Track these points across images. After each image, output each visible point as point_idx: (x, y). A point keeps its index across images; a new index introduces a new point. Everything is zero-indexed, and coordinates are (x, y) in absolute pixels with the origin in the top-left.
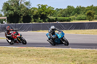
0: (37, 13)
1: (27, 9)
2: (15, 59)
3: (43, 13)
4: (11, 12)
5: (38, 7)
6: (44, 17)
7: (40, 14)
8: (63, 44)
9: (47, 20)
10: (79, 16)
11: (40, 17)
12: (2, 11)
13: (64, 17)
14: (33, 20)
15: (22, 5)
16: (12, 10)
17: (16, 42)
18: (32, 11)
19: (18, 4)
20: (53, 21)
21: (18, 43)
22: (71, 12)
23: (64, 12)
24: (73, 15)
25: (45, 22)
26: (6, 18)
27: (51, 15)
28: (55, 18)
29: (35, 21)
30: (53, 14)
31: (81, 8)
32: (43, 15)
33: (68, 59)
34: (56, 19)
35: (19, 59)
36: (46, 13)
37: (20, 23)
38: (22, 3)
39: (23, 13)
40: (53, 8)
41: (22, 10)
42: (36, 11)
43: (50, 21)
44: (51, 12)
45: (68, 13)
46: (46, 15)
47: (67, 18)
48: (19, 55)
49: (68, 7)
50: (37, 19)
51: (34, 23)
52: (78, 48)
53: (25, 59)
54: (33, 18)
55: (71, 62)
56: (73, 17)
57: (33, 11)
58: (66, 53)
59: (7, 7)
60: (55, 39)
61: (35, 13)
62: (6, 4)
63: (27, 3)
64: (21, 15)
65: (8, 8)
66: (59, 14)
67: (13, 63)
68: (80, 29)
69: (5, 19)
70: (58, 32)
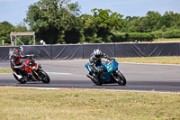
0: (91, 24)
1: (74, 17)
2: (50, 111)
3: (102, 25)
4: (42, 24)
5: (92, 14)
6: (103, 33)
7: (97, 27)
8: (116, 82)
9: (109, 38)
10: (169, 31)
11: (97, 33)
12: (26, 21)
13: (142, 31)
14: (84, 38)
15: (63, 10)
16: (46, 19)
17: (30, 78)
18: (81, 21)
19: (56, 7)
20: (120, 39)
21: (34, 80)
22: (155, 24)
23: (141, 24)
24: (158, 29)
25: (107, 41)
26: (33, 33)
27: (116, 29)
28: (124, 34)
29: (87, 40)
30: (121, 27)
31: (173, 15)
32: (102, 28)
33: (148, 111)
34: (127, 35)
35: (57, 111)
36: (108, 24)
37: (59, 44)
38: (64, 6)
39: (66, 25)
40: (122, 16)
41: (63, 18)
42: (90, 21)
43: (115, 39)
44: (118, 23)
45: (149, 24)
46: (108, 28)
47: (147, 34)
48: (58, 104)
49: (149, 13)
50: (92, 36)
51: (85, 43)
52: (168, 90)
53: (69, 111)
54: (85, 34)
55: (155, 117)
56: (158, 32)
57: (84, 22)
58: (145, 100)
59: (35, 14)
60: (100, 73)
61: (87, 25)
62: (33, 8)
63: (73, 7)
64: (62, 28)
65: (37, 15)
66: (132, 27)
67: (47, 118)
68: (171, 55)
69: (32, 37)
70: (106, 60)
